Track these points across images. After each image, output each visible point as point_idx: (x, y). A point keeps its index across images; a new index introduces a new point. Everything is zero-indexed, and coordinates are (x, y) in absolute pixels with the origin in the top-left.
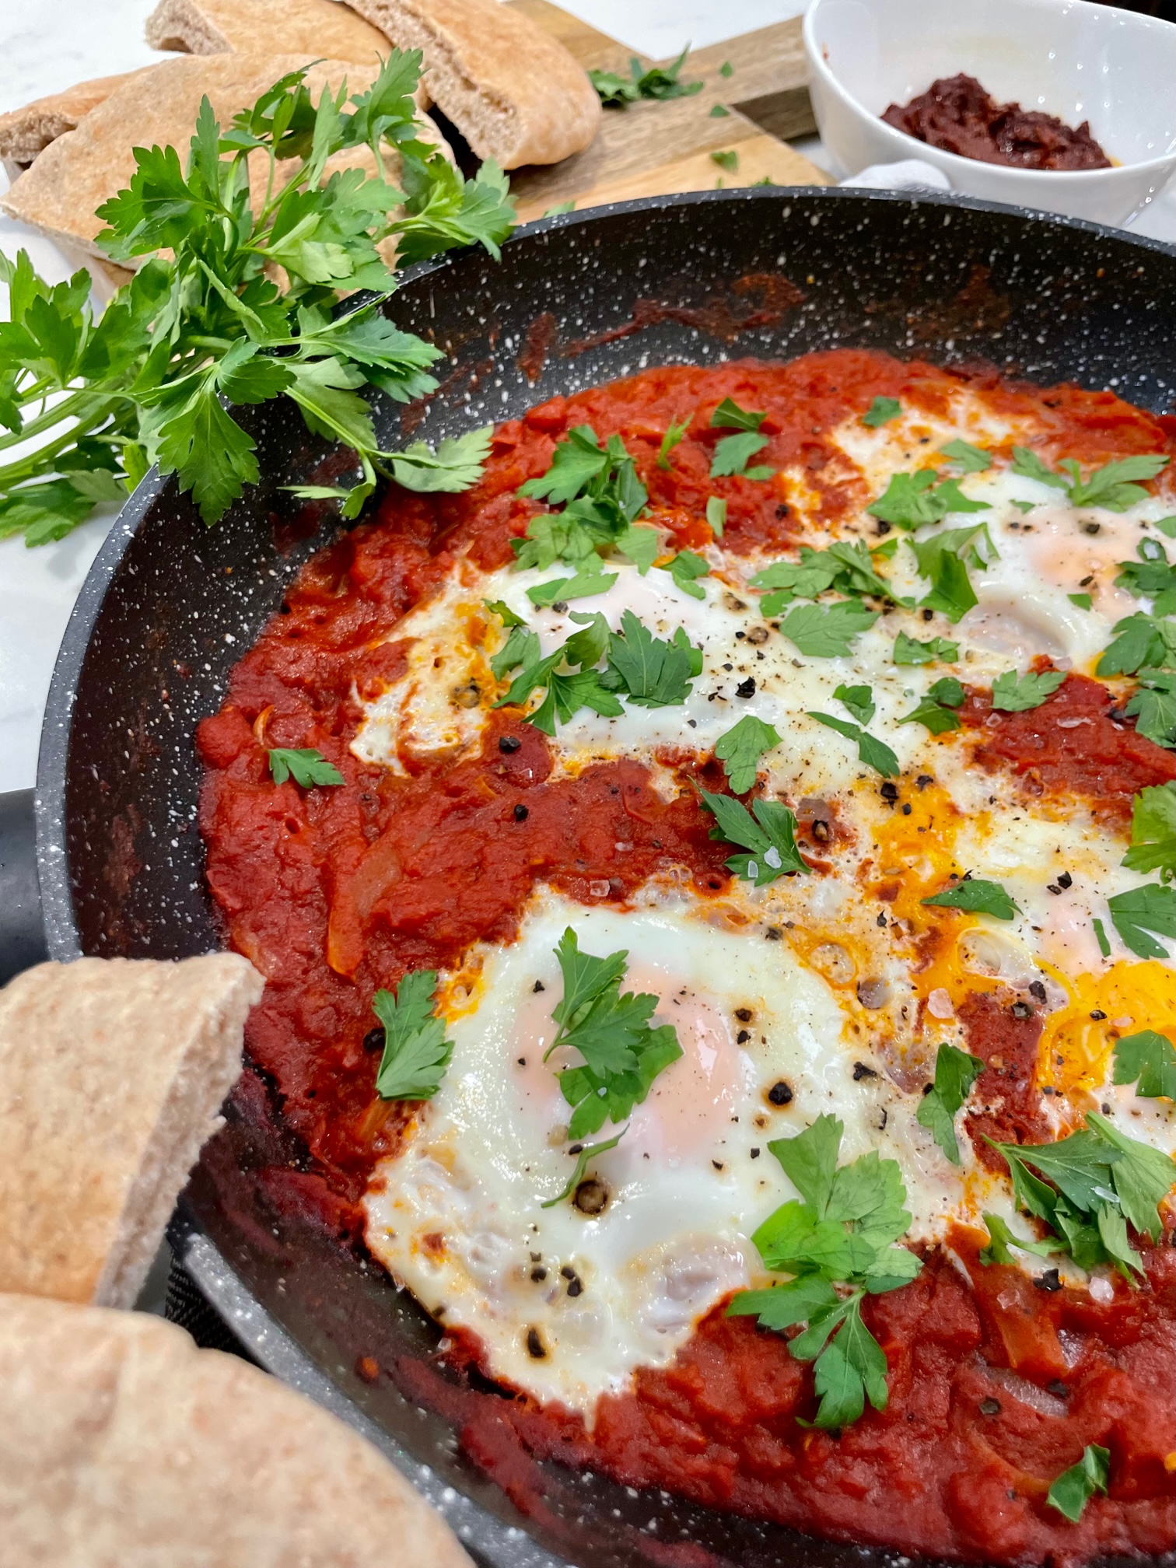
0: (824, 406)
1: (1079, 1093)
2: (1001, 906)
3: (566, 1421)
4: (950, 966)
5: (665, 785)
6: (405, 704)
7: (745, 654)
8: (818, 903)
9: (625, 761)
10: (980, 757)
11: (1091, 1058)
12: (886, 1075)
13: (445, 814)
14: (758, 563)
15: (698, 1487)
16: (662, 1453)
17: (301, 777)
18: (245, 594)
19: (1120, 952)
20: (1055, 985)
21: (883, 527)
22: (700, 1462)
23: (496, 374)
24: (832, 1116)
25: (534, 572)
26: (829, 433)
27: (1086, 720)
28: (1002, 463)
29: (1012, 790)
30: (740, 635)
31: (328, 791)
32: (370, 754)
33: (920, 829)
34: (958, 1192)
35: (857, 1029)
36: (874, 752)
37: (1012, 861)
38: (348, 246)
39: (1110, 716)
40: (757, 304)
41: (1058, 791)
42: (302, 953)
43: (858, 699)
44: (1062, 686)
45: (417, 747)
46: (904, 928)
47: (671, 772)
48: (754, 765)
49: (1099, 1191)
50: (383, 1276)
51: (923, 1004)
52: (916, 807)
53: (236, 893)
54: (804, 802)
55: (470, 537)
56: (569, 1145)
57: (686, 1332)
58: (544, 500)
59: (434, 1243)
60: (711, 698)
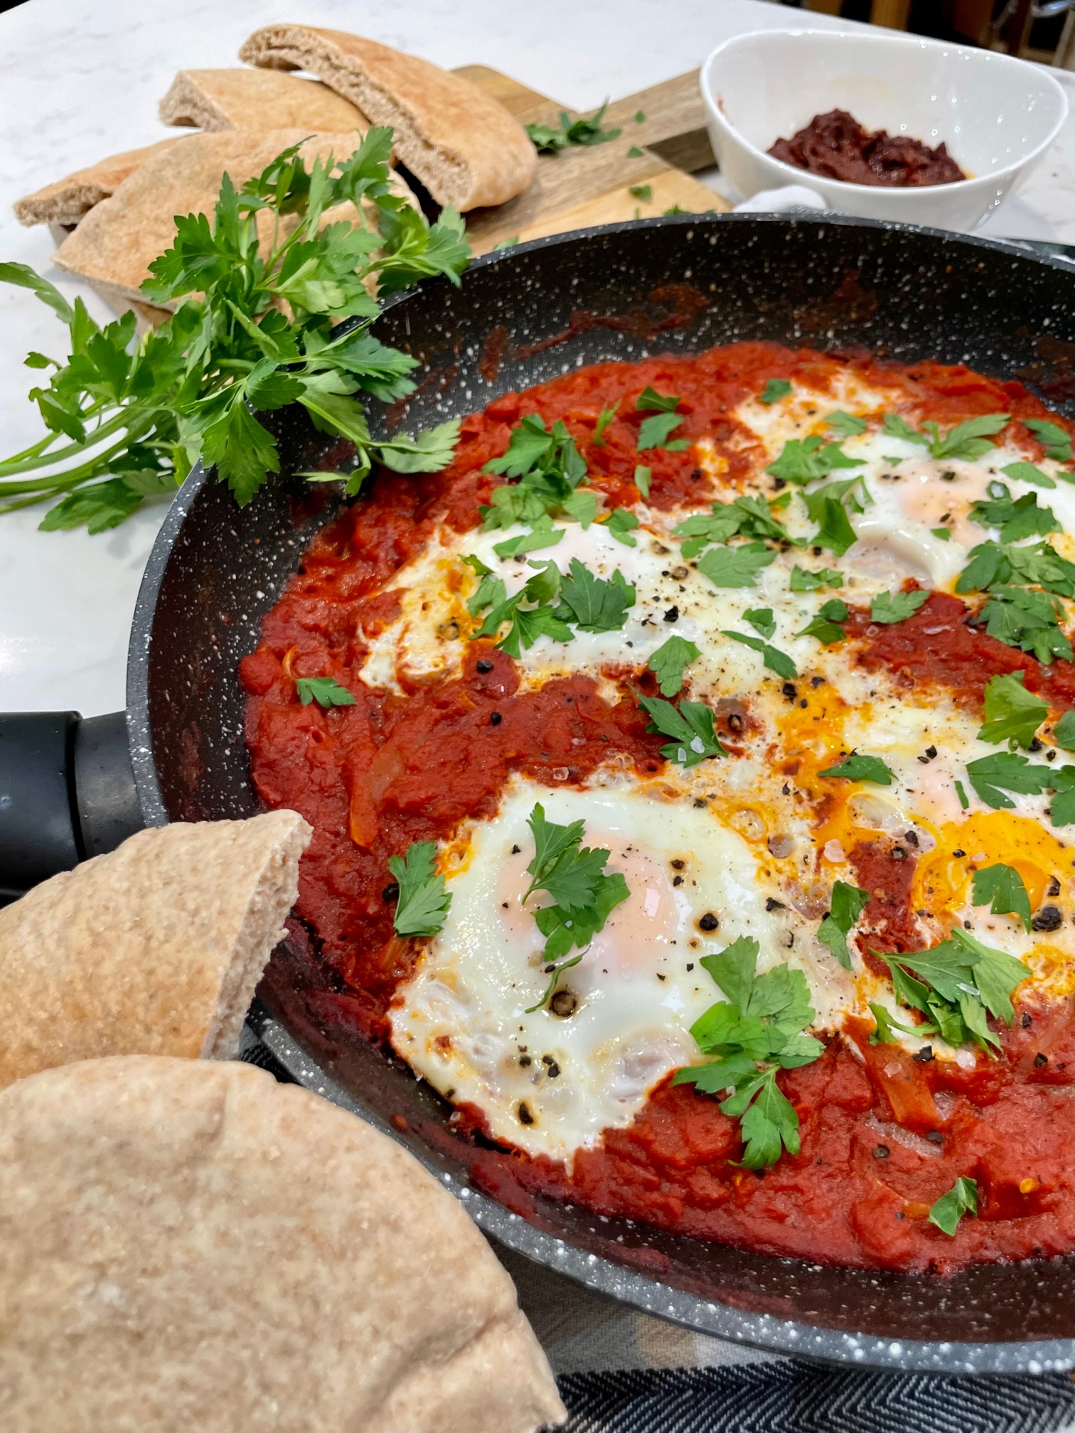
0: (729, 389)
1: (946, 914)
2: (879, 773)
3: (551, 1168)
4: (842, 822)
5: (610, 693)
6: (401, 639)
7: (670, 588)
8: (735, 780)
9: (577, 677)
10: (863, 661)
11: (955, 887)
12: (792, 907)
13: (437, 722)
14: (679, 516)
15: (655, 1215)
16: (627, 1191)
17: (322, 700)
18: (271, 560)
19: (976, 805)
20: (925, 833)
21: (779, 484)
22: (655, 1196)
23: (461, 377)
24: (749, 938)
25: (498, 532)
26: (733, 410)
27: (947, 627)
28: (875, 427)
29: (888, 685)
30: (665, 574)
31: (343, 709)
32: (375, 679)
33: (816, 719)
34: (851, 992)
35: (768, 874)
36: (775, 660)
37: (888, 740)
38: (341, 282)
39: (967, 623)
40: (670, 311)
41: (925, 685)
42: (331, 833)
43: (762, 619)
44: (927, 602)
45: (413, 673)
46: (804, 795)
47: (614, 683)
48: (680, 674)
49: (963, 987)
50: (406, 1069)
51: (820, 852)
52: (811, 702)
53: (276, 790)
54: (721, 702)
55: (446, 507)
56: (545, 966)
57: (641, 1101)
58: (504, 475)
59: (444, 1043)
60: (644, 623)
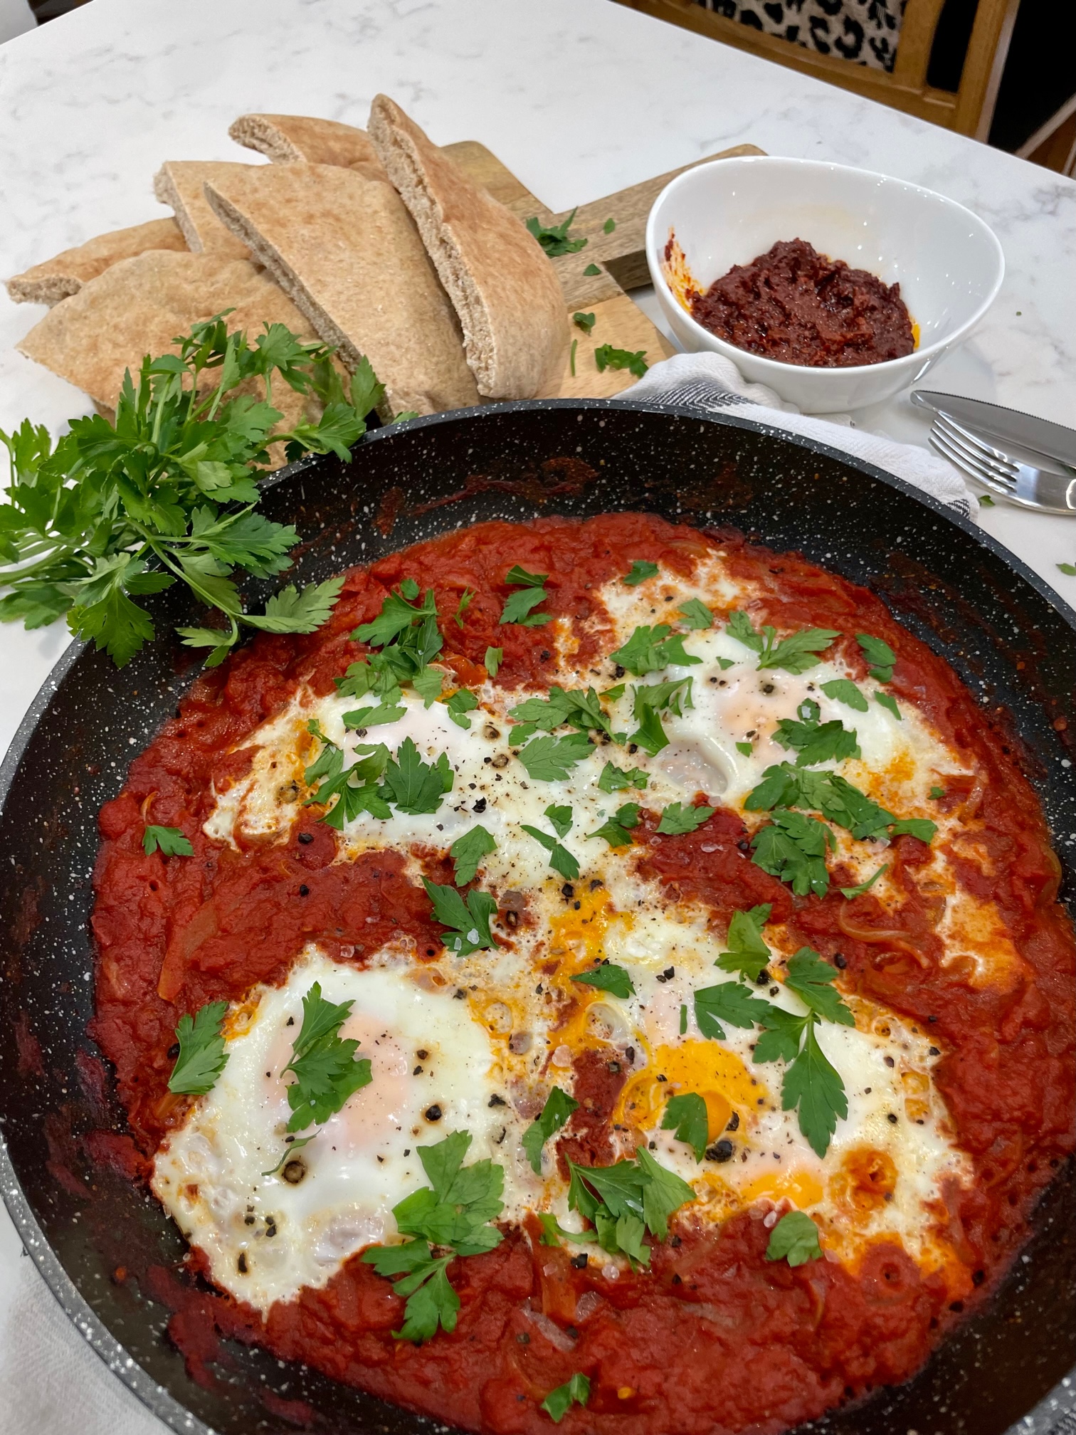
0: (598, 565)
1: (638, 1132)
2: (623, 987)
3: (250, 1314)
4: (578, 1027)
5: (414, 871)
6: (244, 798)
7: (488, 775)
8: (498, 973)
9: (390, 852)
10: (643, 869)
11: (652, 1108)
12: (512, 1105)
13: (254, 887)
14: (521, 696)
15: (324, 1366)
16: (307, 1342)
17: (165, 848)
18: (148, 707)
19: (694, 1032)
20: (643, 1052)
21: (620, 672)
22: (327, 1351)
23: (357, 531)
24: (466, 1132)
25: (351, 699)
26: (599, 590)
27: (721, 848)
28: (721, 624)
29: (657, 895)
30: (487, 760)
31: (184, 859)
32: (217, 832)
33: (584, 922)
34: (540, 1192)
35: (502, 1069)
36: (562, 860)
37: (640, 953)
39: (739, 846)
40: (562, 479)
41: (690, 900)
42: (145, 980)
43: (561, 816)
44: (710, 818)
45: (248, 831)
46: (554, 996)
47: (420, 862)
48: (477, 863)
49: (630, 1203)
50: (158, 1205)
51: (551, 1054)
52: (584, 904)
53: (110, 933)
54: (508, 893)
55: (314, 667)
56: (287, 1135)
57: (336, 1268)
58: (368, 643)
59: (193, 1190)
60: (456, 809)
